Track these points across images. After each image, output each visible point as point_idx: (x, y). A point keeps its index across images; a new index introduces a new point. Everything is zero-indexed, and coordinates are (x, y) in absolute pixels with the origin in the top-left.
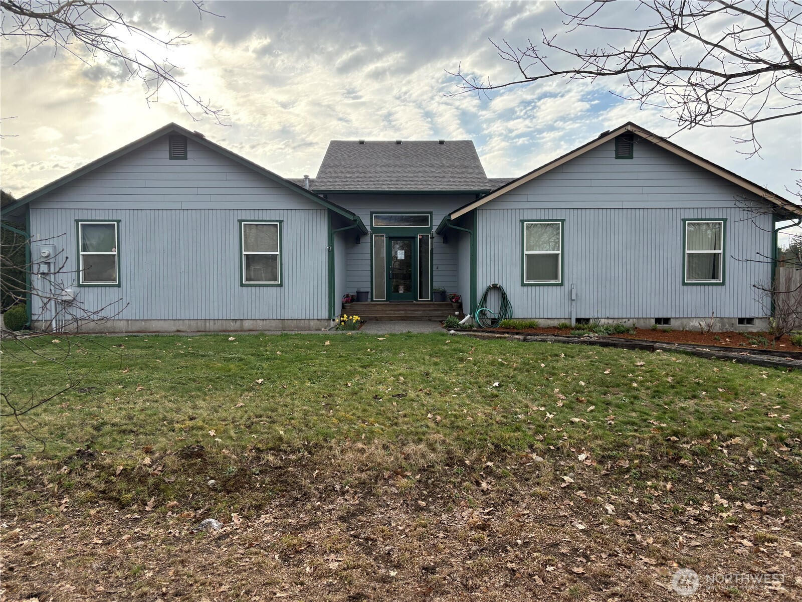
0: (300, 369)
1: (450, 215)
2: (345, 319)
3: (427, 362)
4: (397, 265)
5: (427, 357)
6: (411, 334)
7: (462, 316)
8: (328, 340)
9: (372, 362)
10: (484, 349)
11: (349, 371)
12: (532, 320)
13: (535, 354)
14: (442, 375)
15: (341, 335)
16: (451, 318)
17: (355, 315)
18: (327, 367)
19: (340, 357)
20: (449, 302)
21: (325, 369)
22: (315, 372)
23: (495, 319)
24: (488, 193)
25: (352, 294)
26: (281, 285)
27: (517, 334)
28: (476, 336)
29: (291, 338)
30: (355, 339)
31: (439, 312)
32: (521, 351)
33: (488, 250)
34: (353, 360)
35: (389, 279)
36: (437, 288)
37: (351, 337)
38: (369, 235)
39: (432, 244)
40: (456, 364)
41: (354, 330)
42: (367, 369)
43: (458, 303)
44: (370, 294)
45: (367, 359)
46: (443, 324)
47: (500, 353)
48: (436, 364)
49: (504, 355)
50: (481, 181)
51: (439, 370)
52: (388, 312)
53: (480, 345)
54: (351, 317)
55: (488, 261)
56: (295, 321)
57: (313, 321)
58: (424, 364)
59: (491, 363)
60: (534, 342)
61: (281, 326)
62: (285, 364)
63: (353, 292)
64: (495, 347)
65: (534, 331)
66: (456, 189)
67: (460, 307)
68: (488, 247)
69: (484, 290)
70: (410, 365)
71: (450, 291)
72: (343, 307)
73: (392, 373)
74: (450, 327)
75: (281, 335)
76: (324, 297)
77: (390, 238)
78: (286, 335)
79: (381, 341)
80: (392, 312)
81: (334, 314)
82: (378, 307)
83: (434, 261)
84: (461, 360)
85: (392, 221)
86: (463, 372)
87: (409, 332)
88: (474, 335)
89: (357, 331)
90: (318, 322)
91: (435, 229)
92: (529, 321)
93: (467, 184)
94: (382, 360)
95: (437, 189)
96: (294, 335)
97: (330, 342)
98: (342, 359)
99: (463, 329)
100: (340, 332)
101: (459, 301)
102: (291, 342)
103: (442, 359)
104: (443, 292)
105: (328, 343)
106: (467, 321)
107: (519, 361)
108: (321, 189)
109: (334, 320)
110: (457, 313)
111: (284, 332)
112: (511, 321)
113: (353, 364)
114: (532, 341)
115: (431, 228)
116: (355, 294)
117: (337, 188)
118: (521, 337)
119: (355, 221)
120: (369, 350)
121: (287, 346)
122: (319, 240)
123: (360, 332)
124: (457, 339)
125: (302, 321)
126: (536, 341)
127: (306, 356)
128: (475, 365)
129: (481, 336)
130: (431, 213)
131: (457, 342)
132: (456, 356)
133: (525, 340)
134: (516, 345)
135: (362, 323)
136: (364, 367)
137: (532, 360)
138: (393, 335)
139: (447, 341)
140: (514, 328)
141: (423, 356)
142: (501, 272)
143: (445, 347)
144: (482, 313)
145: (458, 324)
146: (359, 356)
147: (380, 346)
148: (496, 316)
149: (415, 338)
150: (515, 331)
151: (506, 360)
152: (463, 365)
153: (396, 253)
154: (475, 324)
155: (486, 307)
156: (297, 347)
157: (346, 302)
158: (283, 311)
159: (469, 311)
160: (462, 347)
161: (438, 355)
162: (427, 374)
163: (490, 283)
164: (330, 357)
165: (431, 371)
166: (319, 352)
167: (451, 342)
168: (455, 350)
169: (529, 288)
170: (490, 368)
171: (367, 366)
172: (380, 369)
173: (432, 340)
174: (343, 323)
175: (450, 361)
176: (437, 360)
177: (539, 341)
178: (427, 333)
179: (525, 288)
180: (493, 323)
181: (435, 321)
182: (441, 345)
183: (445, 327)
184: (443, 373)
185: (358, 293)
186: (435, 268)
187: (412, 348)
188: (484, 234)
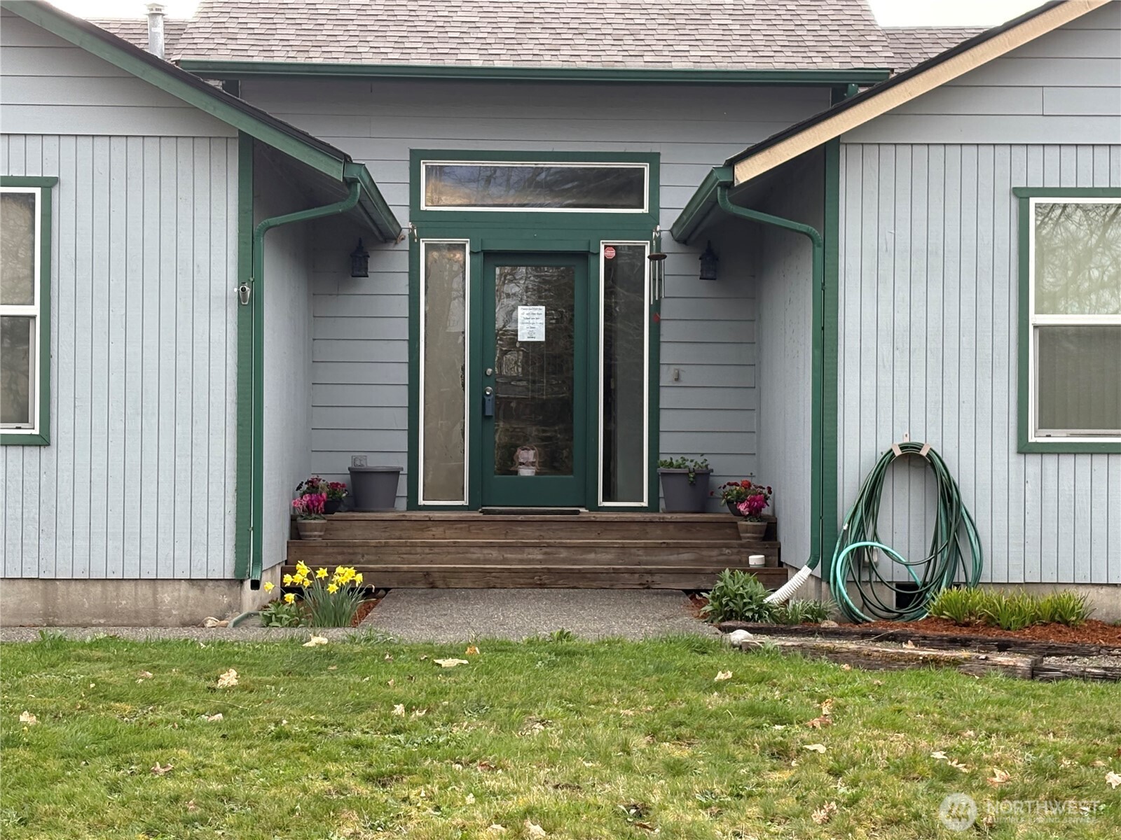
0: (114, 788)
1: (731, 164)
2: (298, 578)
3: (638, 761)
4: (512, 365)
5: (639, 742)
6: (571, 645)
7: (776, 574)
8: (229, 665)
9: (411, 759)
10: (873, 709)
11: (317, 798)
12: (1061, 589)
13: (1081, 729)
14: (704, 817)
15: (285, 644)
16: (730, 580)
17: (345, 563)
18: (224, 778)
19: (278, 737)
20: (724, 513)
21: (215, 786)
22: (176, 799)
23: (914, 586)
24: (879, 82)
25: (331, 480)
26: (42, 441)
27: (1003, 647)
28: (834, 655)
29: (79, 659)
30: (345, 660)
31: (686, 556)
32: (1024, 717)
33: (886, 307)
34: (333, 748)
35: (482, 418)
36: (677, 459)
37: (327, 654)
38: (405, 245)
39: (658, 280)
40: (757, 772)
41: (337, 624)
42: (393, 787)
43: (761, 519)
44: (403, 481)
45: (389, 748)
46: (700, 604)
47: (940, 726)
48: (676, 769)
49: (955, 733)
50: (854, 36)
51: (688, 795)
52: (477, 554)
53: (854, 692)
54: (322, 573)
55: (885, 349)
56: (97, 589)
57: (169, 587)
58: (628, 769)
59: (905, 769)
60: (1074, 683)
61: (38, 605)
62: (54, 765)
63: (335, 470)
64: (917, 700)
65: (1070, 637)
66: (752, 64)
67: (769, 535)
68: (886, 295)
69: (870, 467)
70: (570, 772)
71: (727, 471)
72: (296, 532)
73: (496, 806)
74: (728, 615)
75: (39, 647)
76: (217, 490)
77: (488, 258)
78: (58, 644)
79: (448, 673)
80: (495, 554)
81: (258, 560)
82: (437, 531)
83: (664, 348)
84: (781, 753)
85: (493, 190)
86: (788, 803)
87: (563, 635)
88: (830, 652)
89: (351, 631)
90: (193, 593)
91: (667, 220)
92: (1048, 595)
93: (799, 46)
94: (455, 753)
95: (678, 65)
96: (90, 646)
97: (241, 675)
98: (288, 744)
99: (781, 623)
100: (279, 633)
101: (766, 511)
102: (78, 673)
103: (701, 748)
104: (697, 475)
105: (230, 678)
106: (798, 593)
107: (1019, 763)
108: (214, 58)
109: (256, 585)
110: (755, 560)
111: (51, 632)
112: (978, 596)
113: (332, 767)
114: (1067, 676)
115: (654, 217)
116: (344, 479)
117: (280, 57)
118: (1022, 662)
119: (350, 183)
120: (399, 709)
121: (63, 689)
122: (202, 257)
123: (360, 632)
124: (760, 666)
125: (127, 588)
126: (1083, 676)
127: (138, 732)
128: (836, 773)
129: (857, 653)
130: (653, 159)
131: (761, 680)
132: (758, 739)
133: (1035, 672)
134: (1003, 695)
135: (371, 595)
136: (379, 780)
137: (1070, 757)
138: (503, 648)
139: (720, 676)
140: (990, 622)
141: (623, 734)
142: (934, 396)
143: (713, 701)
144: (860, 561)
145: (761, 606)
146: (357, 734)
147: (444, 692)
148: (917, 575)
149: (586, 662)
150: (995, 634)
151: (963, 756)
152: (786, 775)
153: (511, 315)
154: (828, 604)
155: (875, 537)
156: (102, 694)
157: (310, 510)
158: (47, 545)
159: (807, 553)
160: (783, 699)
161: (684, 731)
162: (642, 811)
163: (891, 442)
164: (237, 737)
165: (655, 799)
166: (194, 714)
167: (735, 679)
168: (753, 711)
169: (1050, 461)
170: (900, 790)
171: (391, 775)
172: (444, 787)
173: (658, 670)
174: (290, 597)
175: (733, 759)
176: (680, 753)
177: (1095, 677)
178: (639, 640)
179: (1033, 460)
180: (902, 601)
181: (667, 593)
182: (698, 688)
183: (708, 618)
184: (706, 807)
185: (358, 474)
186: (666, 377)
187: (575, 704)
188: (870, 243)
